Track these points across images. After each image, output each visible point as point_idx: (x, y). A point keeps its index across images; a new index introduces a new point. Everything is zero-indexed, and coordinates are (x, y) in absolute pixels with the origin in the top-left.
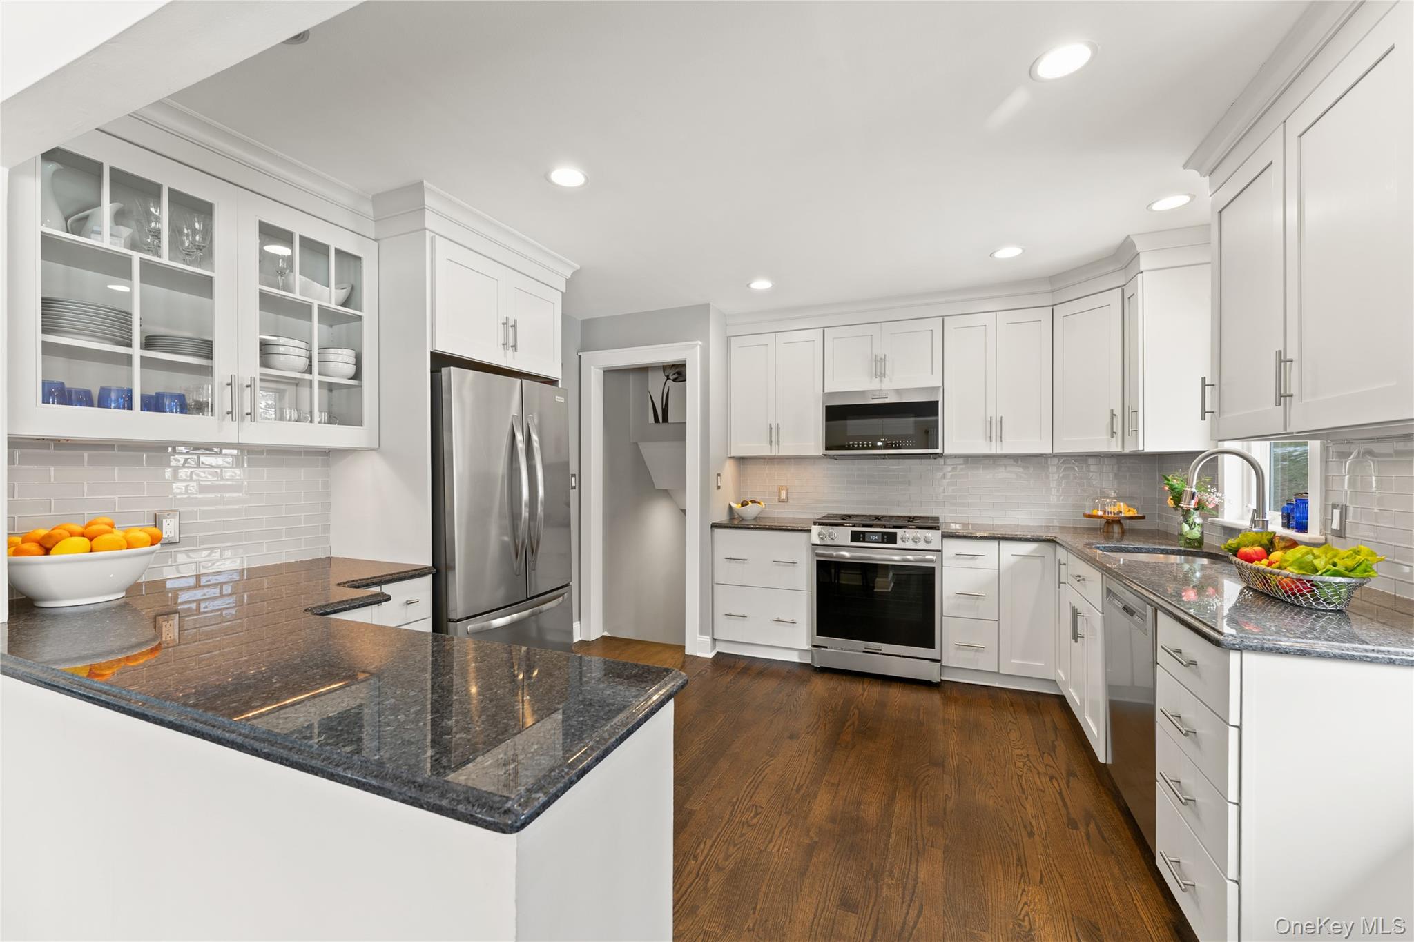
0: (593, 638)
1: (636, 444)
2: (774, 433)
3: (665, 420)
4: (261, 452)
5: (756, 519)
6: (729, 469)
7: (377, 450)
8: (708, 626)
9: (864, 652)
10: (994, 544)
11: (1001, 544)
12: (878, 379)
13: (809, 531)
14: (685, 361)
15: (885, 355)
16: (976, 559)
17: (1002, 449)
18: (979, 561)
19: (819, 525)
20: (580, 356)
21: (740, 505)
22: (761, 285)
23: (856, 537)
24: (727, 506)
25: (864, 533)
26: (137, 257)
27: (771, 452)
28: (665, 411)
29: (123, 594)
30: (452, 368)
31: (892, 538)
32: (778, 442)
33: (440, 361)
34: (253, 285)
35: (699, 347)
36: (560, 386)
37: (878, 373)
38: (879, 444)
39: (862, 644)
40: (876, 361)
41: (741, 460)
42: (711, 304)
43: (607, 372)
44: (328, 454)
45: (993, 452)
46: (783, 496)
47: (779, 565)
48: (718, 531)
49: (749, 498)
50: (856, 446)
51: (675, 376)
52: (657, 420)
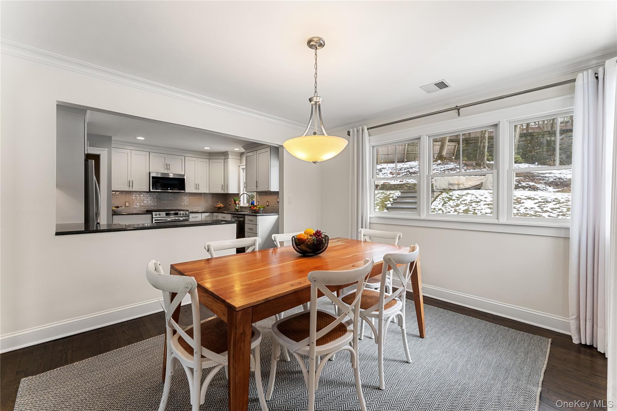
11: (202, 214)
13: (152, 214)
23: (167, 214)
25: (169, 213)
27: (129, 189)
32: (133, 187)
38: (169, 189)
45: (197, 192)
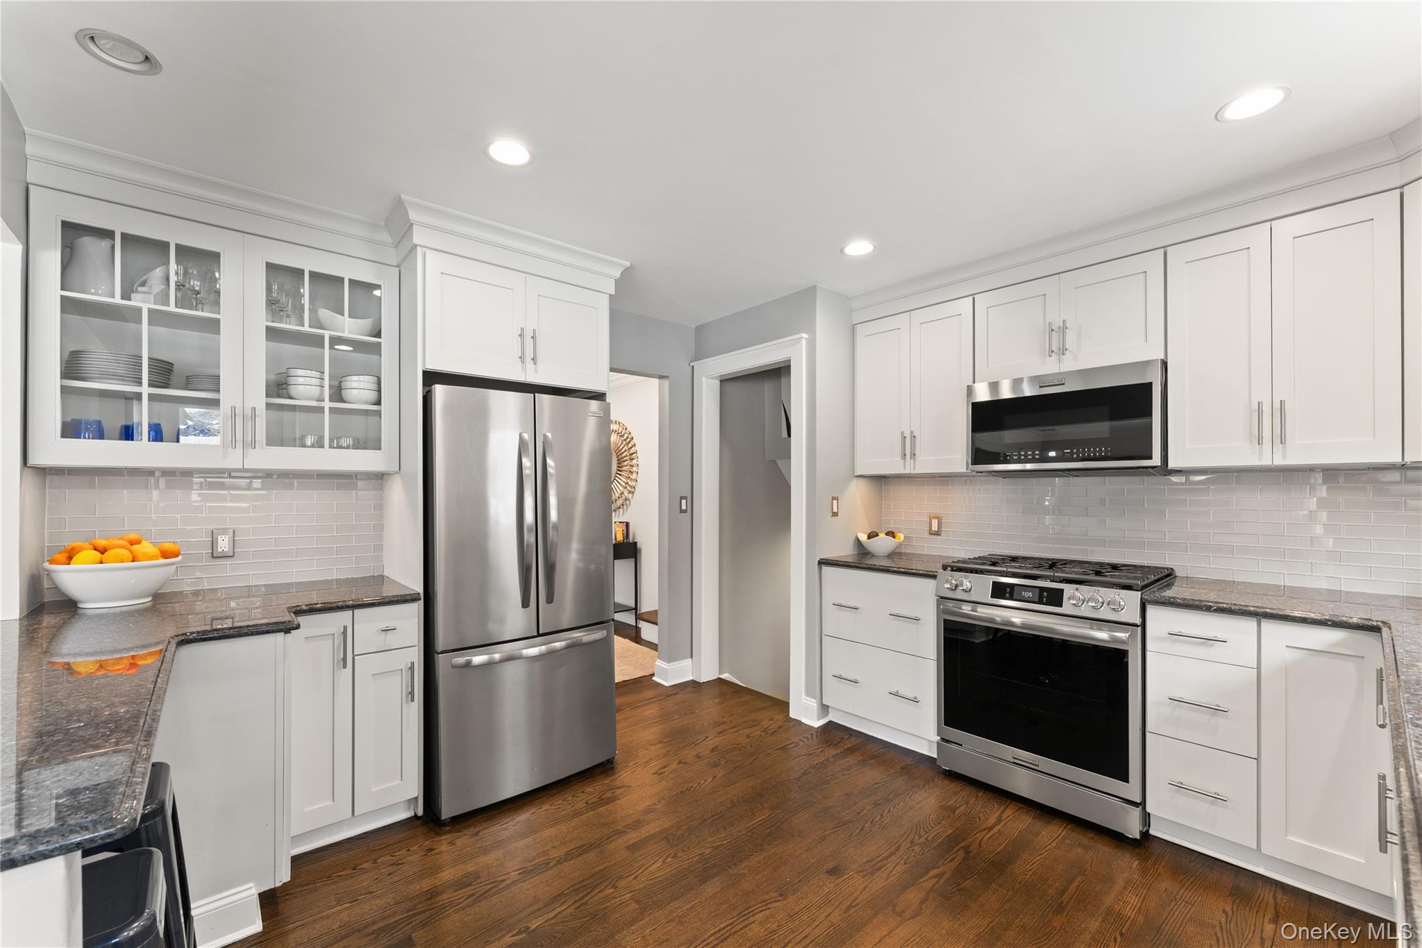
0: (703, 679)
2: (908, 447)
7: (399, 473)
8: (817, 687)
9: (1012, 762)
10: (1250, 625)
11: (1262, 624)
12: (1055, 357)
13: (937, 578)
14: (790, 360)
15: (1064, 322)
16: (1211, 646)
17: (1284, 456)
18: (1216, 651)
19: (952, 570)
20: (693, 367)
21: (866, 536)
22: (859, 248)
23: (999, 591)
24: (852, 540)
26: (144, 307)
27: (905, 469)
29: (150, 599)
30: (437, 386)
31: (1055, 598)
32: (913, 455)
33: (431, 378)
34: (259, 322)
35: (804, 342)
37: (1055, 348)
38: (1052, 454)
39: (1010, 752)
40: (1051, 331)
41: (880, 480)
42: (816, 286)
43: (725, 381)
45: (1266, 461)
46: (935, 528)
47: (898, 620)
48: (826, 569)
49: (889, 528)
50: (1016, 458)
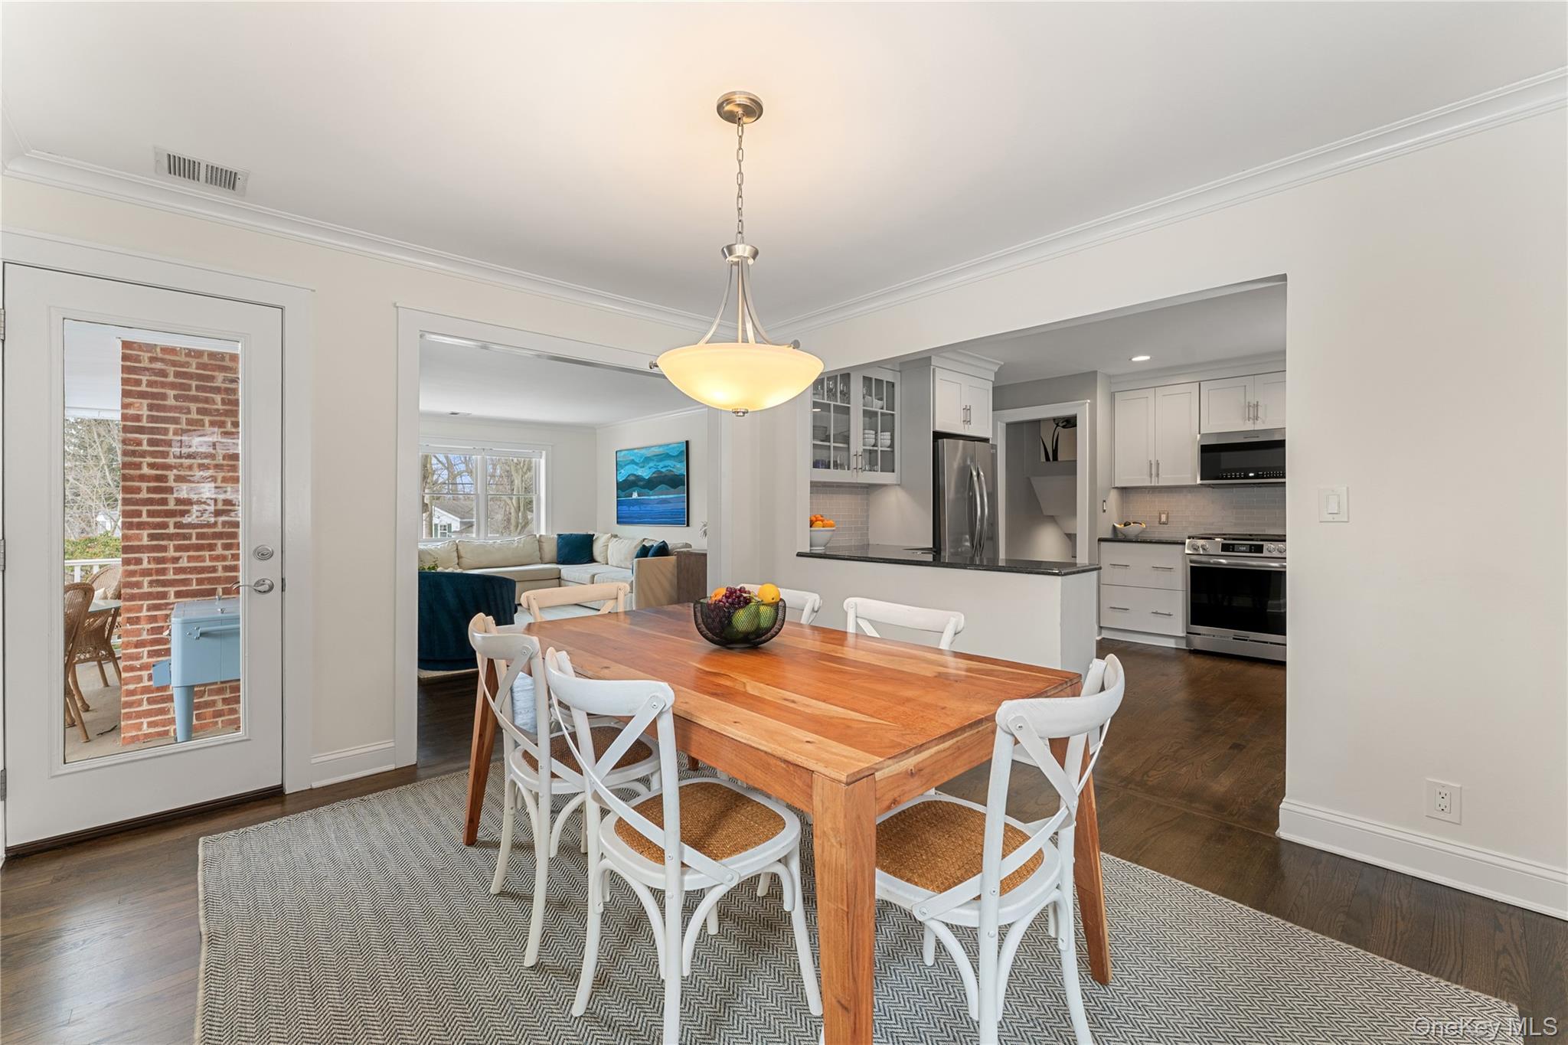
1: (1029, 478)
2: (1154, 467)
3: (1055, 458)
4: (833, 486)
5: (1137, 536)
6: (1113, 497)
7: (899, 485)
9: (1234, 639)
12: (1251, 421)
13: (1184, 544)
14: (1076, 414)
15: (1257, 402)
19: (1192, 538)
21: (1123, 525)
23: (1225, 548)
24: (1111, 527)
25: (1233, 545)
26: (832, 403)
27: (1151, 483)
28: (1055, 452)
30: (945, 440)
31: (1260, 549)
33: (938, 436)
34: (861, 408)
35: (1087, 404)
36: (991, 442)
37: (1251, 416)
39: (1232, 632)
40: (1249, 406)
41: (1124, 490)
42: (1099, 371)
43: (1008, 424)
44: (870, 488)
46: (1163, 519)
47: (1157, 570)
48: (1103, 544)
49: (1131, 520)
50: (1228, 476)
51: (1064, 424)
52: (1047, 459)
